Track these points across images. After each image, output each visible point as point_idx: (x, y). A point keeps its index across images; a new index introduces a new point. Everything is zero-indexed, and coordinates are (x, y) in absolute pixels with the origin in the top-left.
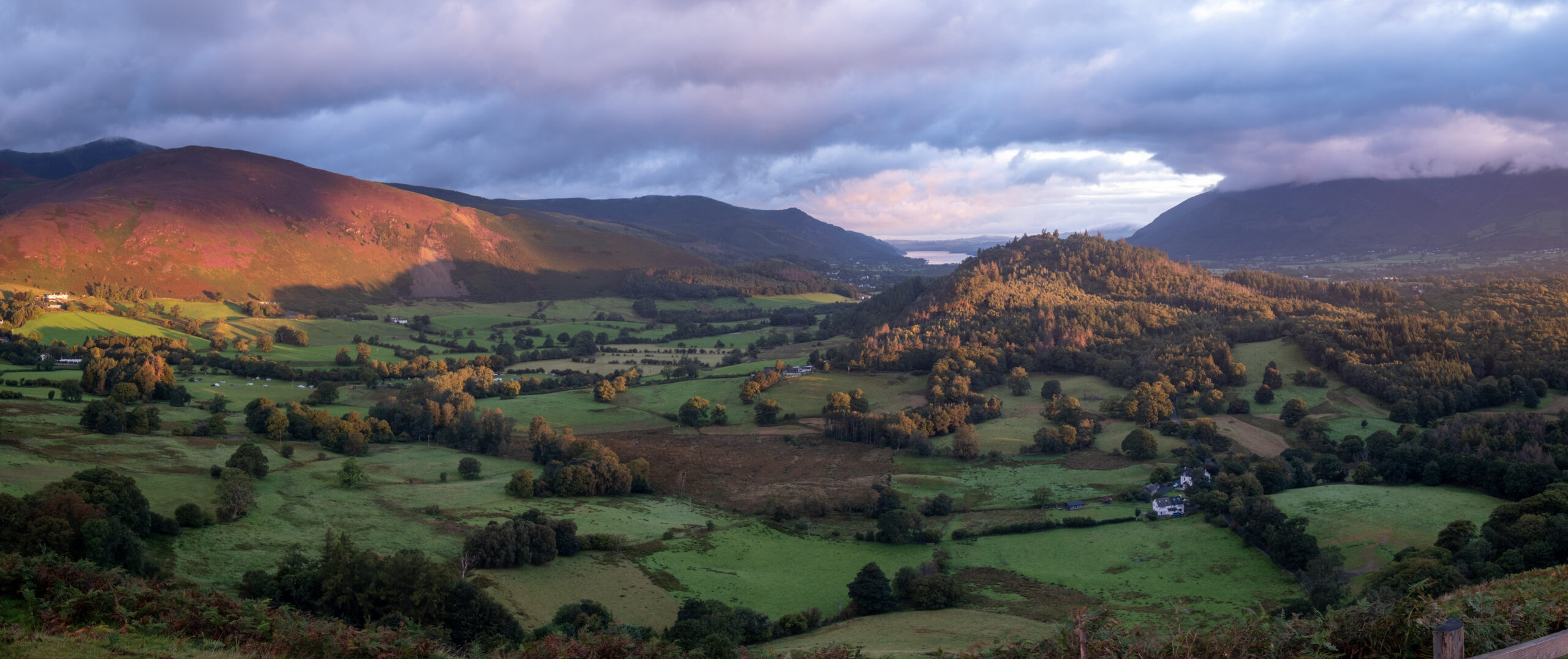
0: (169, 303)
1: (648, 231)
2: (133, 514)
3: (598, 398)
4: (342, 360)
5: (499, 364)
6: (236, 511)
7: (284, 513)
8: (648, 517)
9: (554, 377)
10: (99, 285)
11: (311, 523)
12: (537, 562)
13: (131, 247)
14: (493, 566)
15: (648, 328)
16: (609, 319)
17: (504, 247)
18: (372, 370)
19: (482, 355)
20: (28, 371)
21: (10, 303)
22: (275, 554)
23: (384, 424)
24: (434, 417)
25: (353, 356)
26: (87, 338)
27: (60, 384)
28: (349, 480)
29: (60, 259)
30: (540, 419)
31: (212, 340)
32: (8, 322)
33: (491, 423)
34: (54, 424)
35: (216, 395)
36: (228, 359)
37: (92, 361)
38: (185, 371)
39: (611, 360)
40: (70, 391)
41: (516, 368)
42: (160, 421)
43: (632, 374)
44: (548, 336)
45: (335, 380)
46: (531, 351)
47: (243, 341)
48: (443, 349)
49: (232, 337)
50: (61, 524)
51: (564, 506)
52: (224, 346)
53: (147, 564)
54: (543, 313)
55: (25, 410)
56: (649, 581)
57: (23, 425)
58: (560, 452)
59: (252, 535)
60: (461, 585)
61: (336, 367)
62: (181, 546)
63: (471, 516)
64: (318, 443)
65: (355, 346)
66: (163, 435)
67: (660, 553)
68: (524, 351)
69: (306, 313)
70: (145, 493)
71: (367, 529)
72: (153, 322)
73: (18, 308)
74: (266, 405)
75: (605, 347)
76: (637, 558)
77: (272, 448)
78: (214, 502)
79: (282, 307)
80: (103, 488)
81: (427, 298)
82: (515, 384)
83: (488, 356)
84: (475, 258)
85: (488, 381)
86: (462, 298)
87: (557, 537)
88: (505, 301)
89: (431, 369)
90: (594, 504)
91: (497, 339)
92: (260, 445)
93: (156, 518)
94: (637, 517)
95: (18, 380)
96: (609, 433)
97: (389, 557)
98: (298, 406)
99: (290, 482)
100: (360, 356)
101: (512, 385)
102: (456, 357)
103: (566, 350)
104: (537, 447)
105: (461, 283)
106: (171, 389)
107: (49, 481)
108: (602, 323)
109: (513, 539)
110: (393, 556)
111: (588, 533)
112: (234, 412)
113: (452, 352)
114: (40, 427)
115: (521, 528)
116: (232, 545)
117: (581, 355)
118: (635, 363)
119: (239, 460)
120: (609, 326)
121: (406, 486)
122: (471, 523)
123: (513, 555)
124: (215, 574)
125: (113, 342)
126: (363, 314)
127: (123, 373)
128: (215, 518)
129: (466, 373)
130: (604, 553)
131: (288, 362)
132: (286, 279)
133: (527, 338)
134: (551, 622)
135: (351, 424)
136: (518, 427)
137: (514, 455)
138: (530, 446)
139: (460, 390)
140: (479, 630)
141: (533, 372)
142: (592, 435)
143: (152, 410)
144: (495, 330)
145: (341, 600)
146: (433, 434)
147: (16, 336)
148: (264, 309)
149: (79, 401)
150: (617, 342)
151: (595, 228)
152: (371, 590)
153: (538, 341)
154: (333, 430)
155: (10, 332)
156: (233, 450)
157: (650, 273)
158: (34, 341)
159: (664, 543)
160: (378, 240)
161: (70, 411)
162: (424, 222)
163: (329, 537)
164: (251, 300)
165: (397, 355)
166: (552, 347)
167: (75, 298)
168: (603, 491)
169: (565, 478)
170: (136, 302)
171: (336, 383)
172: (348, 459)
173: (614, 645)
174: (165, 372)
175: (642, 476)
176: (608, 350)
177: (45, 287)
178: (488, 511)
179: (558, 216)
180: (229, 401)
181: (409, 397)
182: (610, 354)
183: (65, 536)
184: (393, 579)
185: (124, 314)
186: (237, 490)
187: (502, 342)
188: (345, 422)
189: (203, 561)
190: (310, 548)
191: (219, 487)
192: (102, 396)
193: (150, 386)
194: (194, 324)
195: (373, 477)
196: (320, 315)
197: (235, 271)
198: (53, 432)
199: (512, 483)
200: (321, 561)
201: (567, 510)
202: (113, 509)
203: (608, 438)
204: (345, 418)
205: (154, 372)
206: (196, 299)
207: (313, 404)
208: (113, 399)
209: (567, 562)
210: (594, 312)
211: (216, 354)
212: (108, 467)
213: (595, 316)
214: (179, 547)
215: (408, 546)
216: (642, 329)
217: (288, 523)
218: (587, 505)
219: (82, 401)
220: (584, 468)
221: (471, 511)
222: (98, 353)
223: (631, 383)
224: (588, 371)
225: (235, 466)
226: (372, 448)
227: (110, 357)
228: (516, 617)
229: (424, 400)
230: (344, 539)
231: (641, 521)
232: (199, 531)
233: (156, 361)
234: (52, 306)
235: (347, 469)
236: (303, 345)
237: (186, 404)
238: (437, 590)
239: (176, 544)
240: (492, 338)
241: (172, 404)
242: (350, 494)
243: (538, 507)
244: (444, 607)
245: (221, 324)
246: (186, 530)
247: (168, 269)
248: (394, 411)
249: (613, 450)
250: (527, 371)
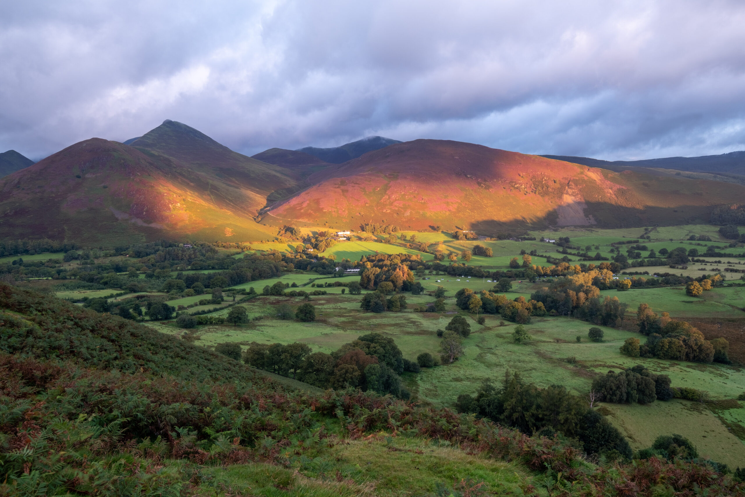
0: (409, 234)
1: (734, 178)
2: (393, 360)
3: (689, 293)
4: (514, 265)
5: (616, 268)
6: (452, 357)
7: (480, 358)
8: (726, 381)
9: (656, 278)
10: (368, 225)
11: (496, 365)
12: (641, 402)
13: (386, 201)
14: (611, 401)
15: (731, 246)
16: (699, 240)
17: (621, 193)
18: (533, 271)
19: (605, 262)
20: (329, 278)
21: (316, 238)
22: (476, 384)
23: (540, 304)
24: (573, 301)
25: (521, 262)
26: (362, 256)
27: (348, 284)
28: (519, 339)
29: (344, 211)
30: (645, 305)
31: (435, 254)
32: (316, 250)
33: (610, 306)
34: (345, 309)
35: (439, 287)
36: (445, 265)
37: (366, 270)
38: (420, 274)
39: (700, 268)
40: (354, 288)
41: (628, 271)
42: (407, 304)
43: (717, 278)
44: (652, 250)
45: (510, 277)
46: (639, 260)
47: (454, 254)
48: (579, 258)
49: (447, 252)
50: (353, 368)
51: (662, 365)
52: (442, 258)
53: (402, 391)
54: (649, 235)
55: (329, 301)
56: (726, 429)
57: (328, 310)
58: (659, 328)
59: (462, 372)
60: (590, 412)
61: (510, 269)
62: (421, 379)
63: (597, 366)
64: (500, 315)
65: (522, 256)
66: (408, 312)
67: (735, 409)
68: (635, 260)
69: (491, 237)
70: (400, 347)
71: (530, 370)
72: (401, 245)
73: (321, 241)
74: (468, 292)
75: (696, 258)
76: (717, 410)
77: (472, 318)
78: (439, 352)
79: (476, 233)
80: (376, 345)
81: (568, 226)
82: (627, 281)
83: (609, 262)
84: (600, 200)
85: (609, 279)
86: (591, 226)
87: (656, 386)
88: (621, 227)
89: (570, 270)
90: (684, 367)
91: (615, 252)
92: (465, 317)
93: (406, 362)
94: (717, 380)
95: (324, 284)
96: (697, 318)
97: (544, 389)
98: (487, 293)
99: (483, 340)
100: (524, 262)
101: (626, 282)
102: (587, 263)
103: (665, 260)
104: (643, 324)
105: (591, 216)
106: (412, 285)
107: (344, 343)
108: (693, 242)
109: (626, 385)
110: (546, 388)
111: (679, 387)
112: (450, 297)
113: (584, 260)
114: (338, 310)
115: (631, 377)
116: (451, 378)
117: (676, 263)
118: (719, 270)
119: (453, 326)
120: (699, 244)
121: (555, 344)
122: (597, 371)
123: (625, 395)
124: (441, 397)
125: (377, 259)
126: (526, 237)
127: (384, 276)
128: (440, 362)
129: (594, 274)
130: (691, 403)
131: (481, 266)
132: (479, 217)
133: (636, 251)
134: (651, 446)
135: (520, 304)
136: (629, 309)
137: (625, 328)
138: (638, 322)
139: (590, 284)
140: (602, 445)
141: (641, 274)
142: (683, 318)
143: (402, 297)
144: (614, 246)
145: (515, 415)
146: (572, 312)
147: (321, 258)
148: (466, 236)
149: (359, 294)
150: (705, 255)
151: (689, 177)
152: (533, 410)
153: (645, 254)
154: (509, 308)
155: (317, 255)
156: (449, 320)
157: (734, 207)
158: (331, 260)
159: (739, 402)
160: (536, 191)
161: (355, 300)
162: (566, 179)
163: (507, 374)
164: (457, 230)
165: (548, 261)
166: (655, 258)
167: (354, 233)
168: (691, 358)
169: (663, 346)
170: (390, 234)
171: (510, 279)
172: (518, 325)
173: (701, 473)
174: (408, 274)
175: (722, 351)
176: (698, 261)
177: (336, 228)
178: (608, 364)
179: (661, 170)
180: (446, 291)
181: (556, 288)
182: (700, 263)
183: (355, 376)
184: (546, 404)
185: (383, 241)
186: (453, 344)
187: (618, 254)
188: (516, 303)
189: (434, 389)
190: (496, 381)
191: (442, 342)
192: (373, 290)
193: (400, 283)
194: (424, 245)
195: (534, 337)
196: (500, 238)
197: (448, 213)
198: (345, 313)
199: (624, 346)
200: (503, 390)
201: (664, 368)
202: (382, 358)
203: (696, 322)
204: (516, 300)
205: (402, 275)
206: (425, 230)
207: (496, 292)
208: (379, 292)
209: (663, 404)
210: (687, 235)
211: (438, 263)
212: (378, 332)
213: (688, 237)
214: (420, 380)
215: (556, 383)
216: (726, 247)
217: (483, 365)
218: (679, 367)
219: (361, 294)
220: (677, 340)
221: (597, 363)
222: (369, 265)
223: (714, 284)
224: (681, 275)
225: (451, 330)
226: (533, 319)
227: (376, 267)
228: (627, 439)
229: (566, 290)
230: (516, 376)
231: (721, 384)
232: (431, 370)
233: (403, 268)
234: (341, 239)
235: (518, 332)
236: (490, 256)
237: (421, 293)
238: (575, 414)
239: (419, 378)
240: (612, 251)
241: (413, 293)
242: (520, 347)
243: (643, 364)
244: (579, 426)
245: (440, 245)
246: (424, 369)
247: (408, 214)
248: (547, 296)
249: (700, 330)
250: (636, 273)
